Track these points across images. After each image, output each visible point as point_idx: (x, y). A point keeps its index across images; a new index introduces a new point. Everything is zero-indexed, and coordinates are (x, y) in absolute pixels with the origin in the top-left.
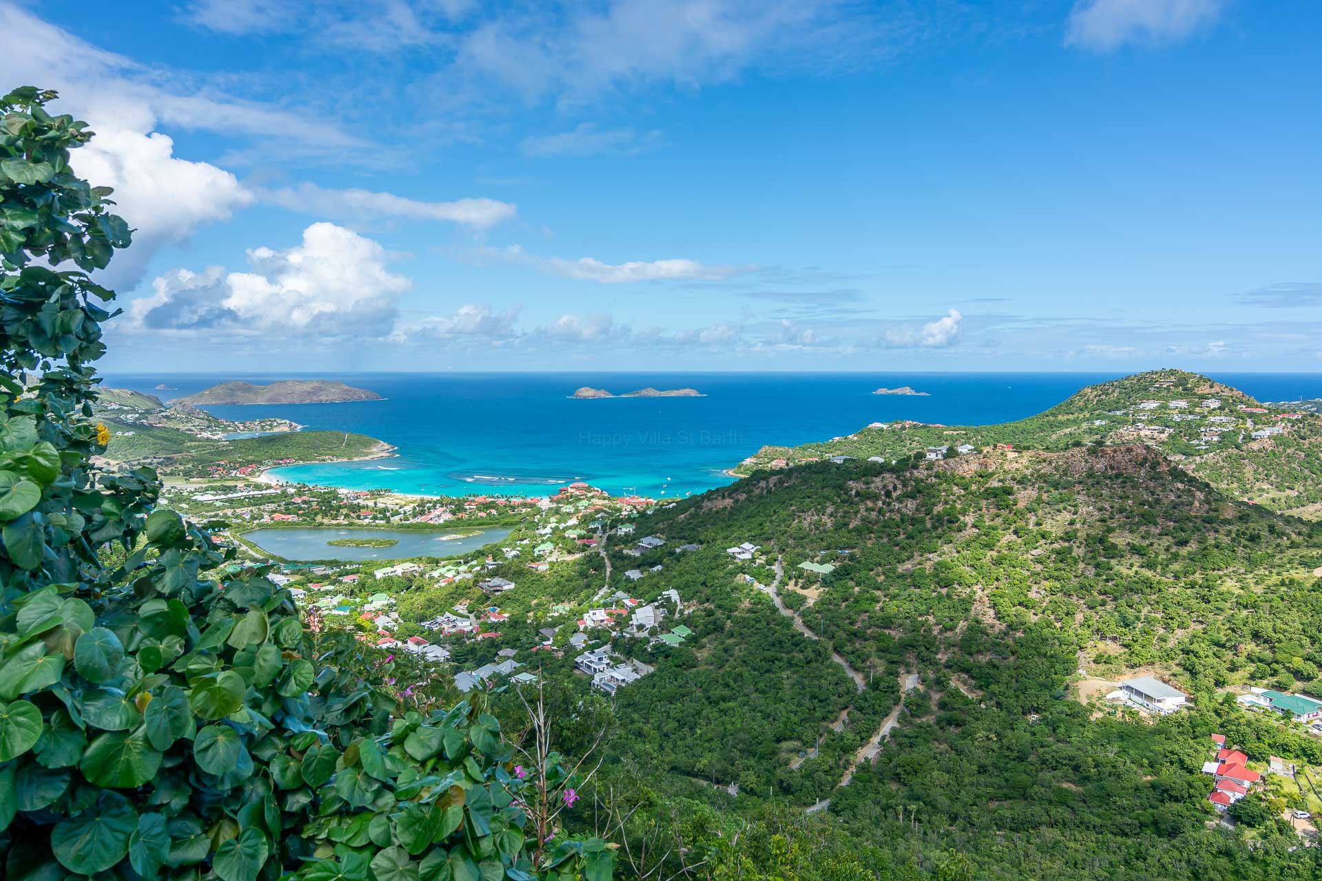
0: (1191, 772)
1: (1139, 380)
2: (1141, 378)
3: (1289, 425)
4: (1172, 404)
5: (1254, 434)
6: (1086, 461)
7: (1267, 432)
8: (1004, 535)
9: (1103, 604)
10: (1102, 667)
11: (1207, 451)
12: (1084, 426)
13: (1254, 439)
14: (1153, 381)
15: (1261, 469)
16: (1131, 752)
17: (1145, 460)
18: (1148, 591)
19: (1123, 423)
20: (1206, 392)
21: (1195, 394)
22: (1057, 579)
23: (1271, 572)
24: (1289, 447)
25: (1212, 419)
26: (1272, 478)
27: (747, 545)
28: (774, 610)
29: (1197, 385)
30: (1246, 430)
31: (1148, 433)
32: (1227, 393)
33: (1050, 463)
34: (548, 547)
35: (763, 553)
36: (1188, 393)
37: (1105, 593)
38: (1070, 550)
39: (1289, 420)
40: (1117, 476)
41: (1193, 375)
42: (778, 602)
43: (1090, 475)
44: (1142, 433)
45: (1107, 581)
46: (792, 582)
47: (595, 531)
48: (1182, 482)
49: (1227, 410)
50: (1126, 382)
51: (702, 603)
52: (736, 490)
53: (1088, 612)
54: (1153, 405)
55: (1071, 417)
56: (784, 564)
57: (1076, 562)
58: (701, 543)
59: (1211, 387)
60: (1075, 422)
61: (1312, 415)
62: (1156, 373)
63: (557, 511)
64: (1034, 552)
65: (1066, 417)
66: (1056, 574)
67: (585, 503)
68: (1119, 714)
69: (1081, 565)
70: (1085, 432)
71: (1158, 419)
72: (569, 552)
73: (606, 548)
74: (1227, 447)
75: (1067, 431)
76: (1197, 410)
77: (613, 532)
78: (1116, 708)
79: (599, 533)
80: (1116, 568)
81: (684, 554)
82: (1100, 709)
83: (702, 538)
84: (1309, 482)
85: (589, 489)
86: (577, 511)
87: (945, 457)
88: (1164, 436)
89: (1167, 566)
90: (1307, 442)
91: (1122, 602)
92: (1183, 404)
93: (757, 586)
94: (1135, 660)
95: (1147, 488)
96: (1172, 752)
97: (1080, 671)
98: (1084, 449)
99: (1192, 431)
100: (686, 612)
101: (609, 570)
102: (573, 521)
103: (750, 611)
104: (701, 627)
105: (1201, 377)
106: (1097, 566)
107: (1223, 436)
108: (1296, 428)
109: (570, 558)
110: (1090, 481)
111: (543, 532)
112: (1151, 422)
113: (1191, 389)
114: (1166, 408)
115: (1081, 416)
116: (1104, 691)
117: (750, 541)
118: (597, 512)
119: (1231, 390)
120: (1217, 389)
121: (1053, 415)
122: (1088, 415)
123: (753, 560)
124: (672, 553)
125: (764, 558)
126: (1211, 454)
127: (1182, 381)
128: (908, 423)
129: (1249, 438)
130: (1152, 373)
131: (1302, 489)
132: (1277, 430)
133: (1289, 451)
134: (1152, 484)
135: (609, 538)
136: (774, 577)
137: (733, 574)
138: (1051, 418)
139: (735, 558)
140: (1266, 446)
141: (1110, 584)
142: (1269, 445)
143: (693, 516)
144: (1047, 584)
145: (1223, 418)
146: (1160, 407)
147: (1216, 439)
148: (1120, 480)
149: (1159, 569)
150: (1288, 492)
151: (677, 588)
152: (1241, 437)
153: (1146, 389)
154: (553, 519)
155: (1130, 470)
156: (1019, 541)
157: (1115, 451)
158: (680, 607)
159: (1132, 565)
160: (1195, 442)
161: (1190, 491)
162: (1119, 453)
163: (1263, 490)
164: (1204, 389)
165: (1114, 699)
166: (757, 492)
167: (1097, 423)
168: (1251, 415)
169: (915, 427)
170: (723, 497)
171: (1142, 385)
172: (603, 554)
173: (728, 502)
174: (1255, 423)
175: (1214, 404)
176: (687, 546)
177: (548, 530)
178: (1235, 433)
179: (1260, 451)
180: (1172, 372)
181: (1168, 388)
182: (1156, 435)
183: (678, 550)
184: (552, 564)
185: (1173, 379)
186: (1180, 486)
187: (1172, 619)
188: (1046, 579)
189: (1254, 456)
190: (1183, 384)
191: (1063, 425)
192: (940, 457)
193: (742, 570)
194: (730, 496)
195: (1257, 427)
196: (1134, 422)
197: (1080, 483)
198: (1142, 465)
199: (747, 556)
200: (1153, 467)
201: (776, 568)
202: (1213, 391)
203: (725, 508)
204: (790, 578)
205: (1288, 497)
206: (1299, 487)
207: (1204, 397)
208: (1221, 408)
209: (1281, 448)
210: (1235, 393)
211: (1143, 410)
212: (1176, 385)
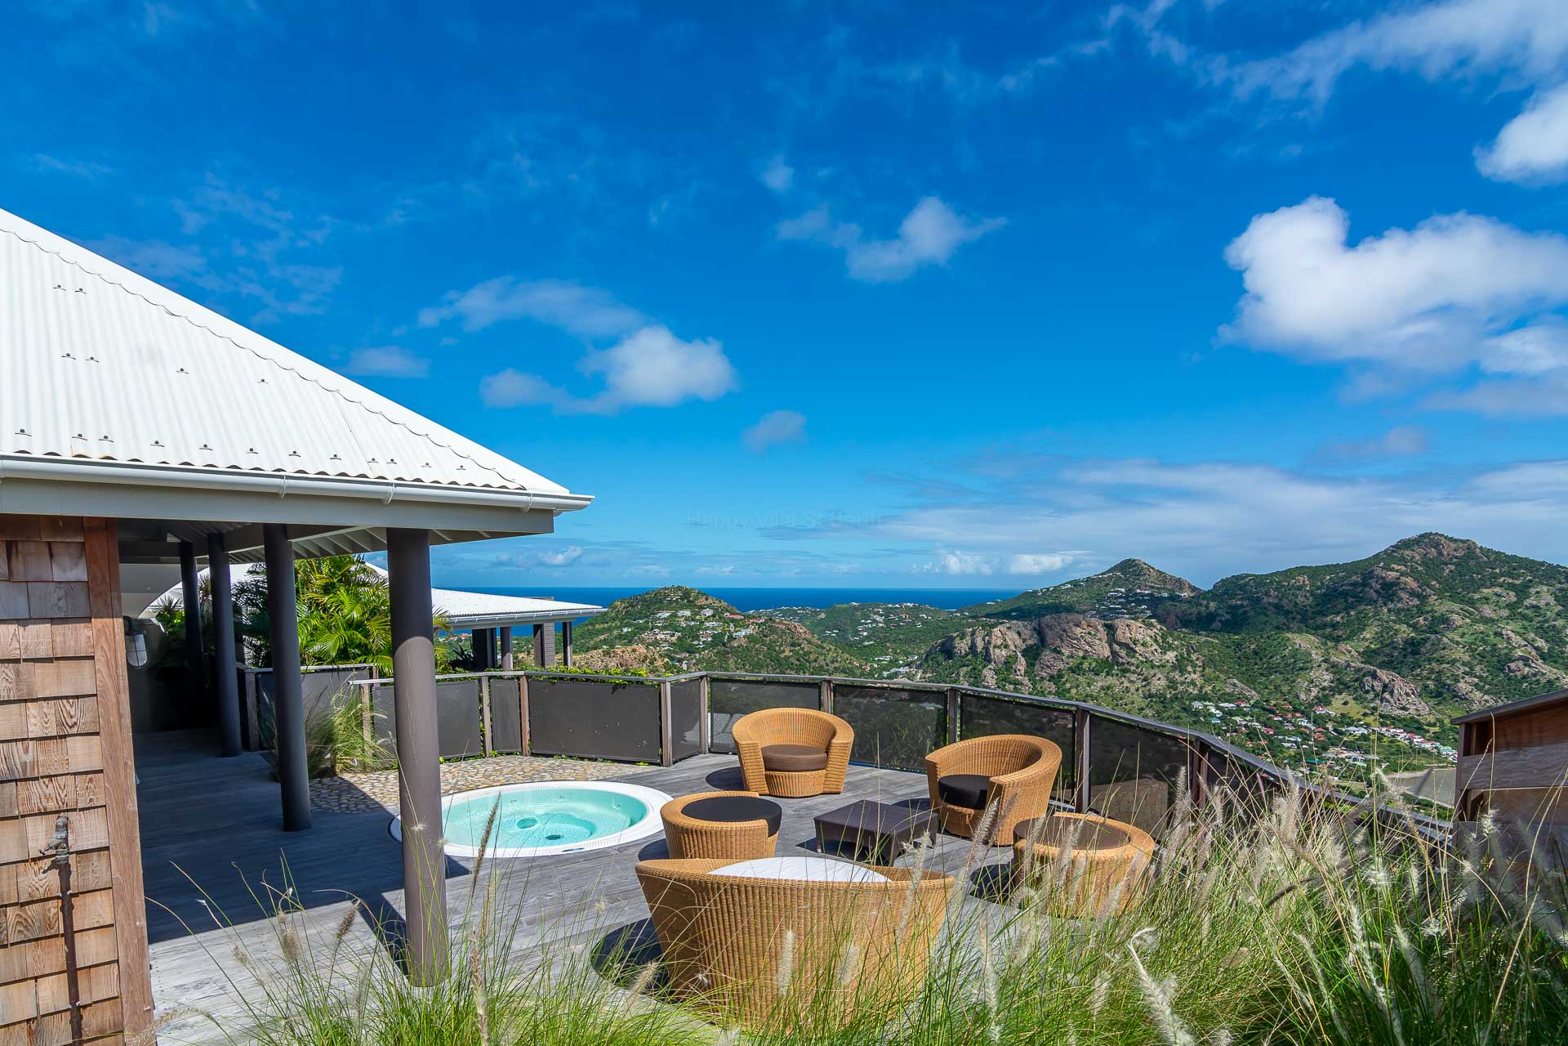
1: (655, 595)
2: (657, 593)
3: (757, 627)
4: (680, 613)
5: (734, 635)
7: (743, 633)
11: (704, 649)
12: (615, 632)
13: (735, 639)
14: (666, 596)
15: (740, 661)
17: (646, 657)
19: (643, 629)
20: (703, 603)
21: (695, 605)
24: (757, 644)
25: (707, 624)
26: (747, 667)
29: (696, 598)
30: (729, 632)
31: (663, 636)
32: (717, 604)
36: (691, 605)
39: (757, 624)
41: (693, 590)
44: (658, 637)
49: (717, 617)
50: (646, 596)
54: (666, 614)
60: (609, 630)
61: (770, 620)
62: (668, 589)
65: (602, 626)
70: (616, 638)
71: (670, 625)
74: (717, 645)
75: (602, 637)
76: (698, 617)
88: (673, 639)
90: (768, 639)
92: (688, 613)
99: (693, 633)
105: (699, 592)
108: (761, 629)
112: (665, 628)
113: (693, 602)
114: (676, 616)
115: (614, 625)
119: (720, 601)
120: (710, 601)
121: (591, 624)
122: (619, 624)
126: (707, 651)
127: (686, 594)
129: (731, 638)
130: (665, 589)
132: (749, 631)
133: (757, 646)
138: (590, 627)
140: (742, 644)
142: (744, 642)
145: (714, 623)
146: (671, 616)
147: (710, 639)
152: (726, 637)
153: (661, 602)
160: (696, 642)
162: (626, 653)
164: (702, 601)
167: (625, 630)
168: (733, 620)
171: (658, 599)
174: (736, 627)
175: (709, 613)
178: (723, 634)
179: (738, 647)
180: (679, 588)
181: (677, 601)
182: (668, 637)
185: (680, 593)
189: (734, 652)
190: (687, 597)
191: (598, 633)
195: (737, 629)
196: (652, 629)
198: (644, 661)
202: (708, 602)
207: (702, 608)
208: (714, 616)
209: (752, 644)
210: (723, 603)
211: (659, 618)
212: (682, 599)
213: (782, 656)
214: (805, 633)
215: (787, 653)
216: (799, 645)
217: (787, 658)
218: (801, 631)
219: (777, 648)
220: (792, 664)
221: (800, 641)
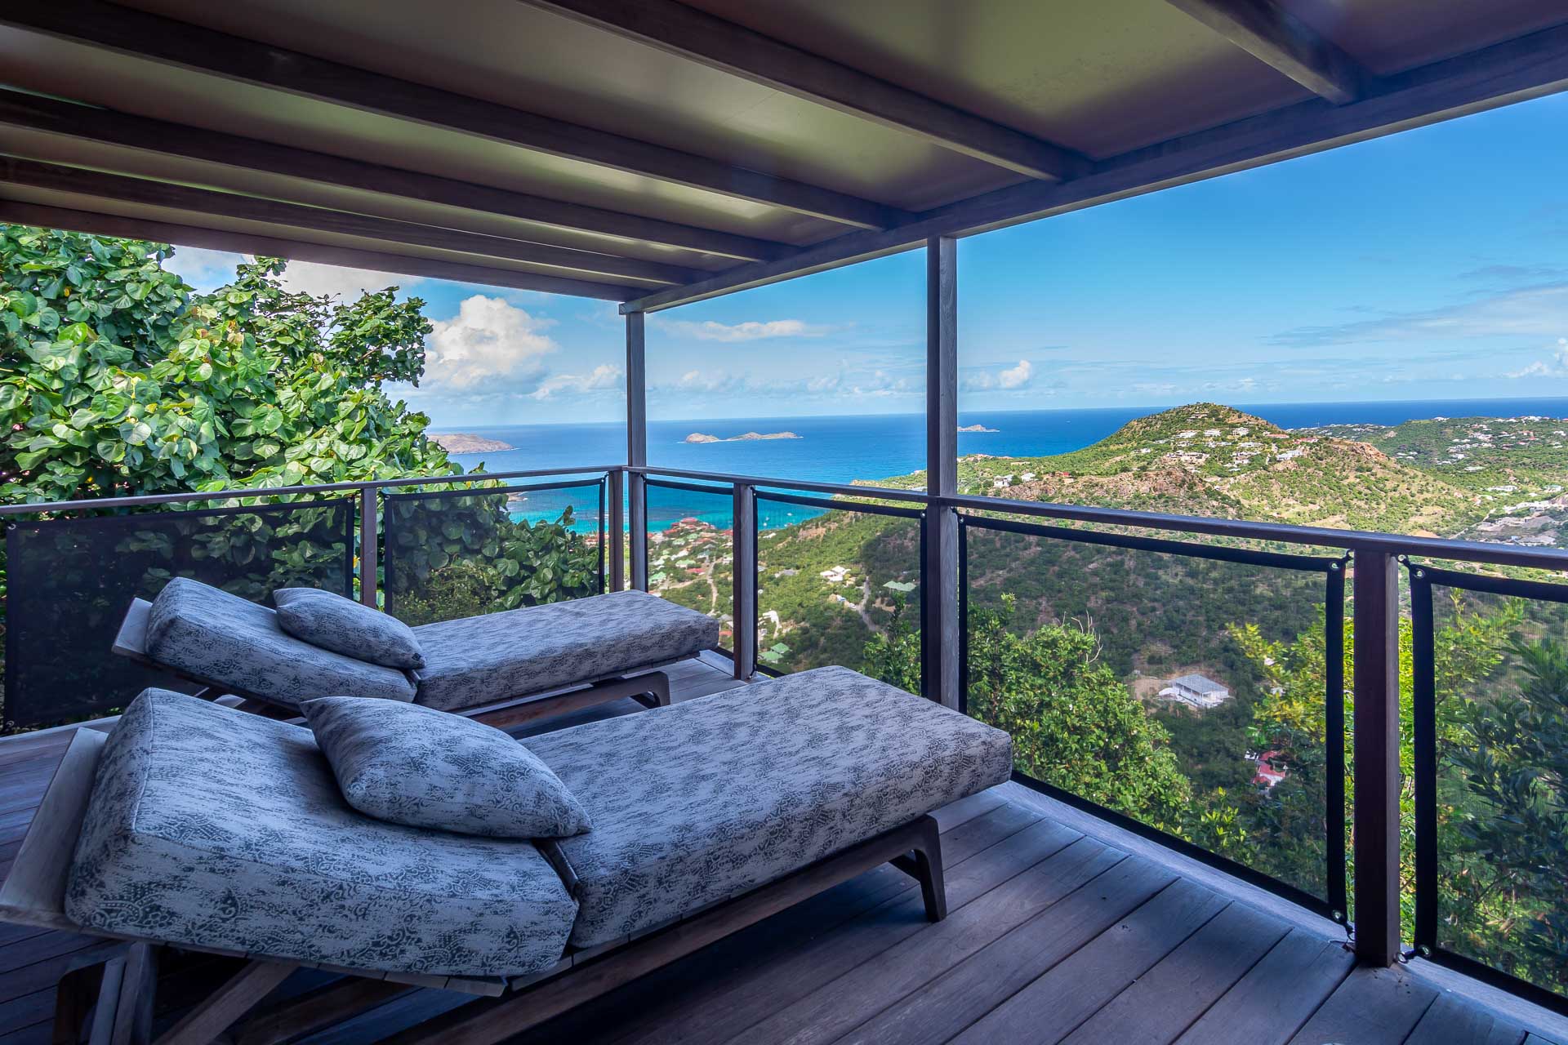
0: (1235, 759)
1: (1177, 413)
2: (1179, 411)
3: (1308, 448)
4: (1207, 433)
5: (1278, 457)
6: (1133, 485)
7: (1289, 454)
8: (1065, 552)
9: (1154, 609)
10: (1155, 667)
11: (1239, 473)
12: (1133, 454)
13: (1279, 461)
14: (1189, 414)
15: (1286, 487)
16: (1182, 743)
17: (1184, 481)
18: (1192, 597)
19: (1164, 450)
20: (1236, 421)
21: (1226, 424)
22: (1112, 589)
23: (1296, 577)
24: (1309, 467)
25: (1242, 445)
26: (1297, 495)
27: (838, 569)
28: (863, 626)
29: (1227, 416)
30: (1271, 453)
31: (1188, 458)
32: (1253, 422)
33: (1102, 487)
34: (661, 576)
35: (852, 575)
36: (1219, 422)
37: (1155, 600)
38: (1122, 563)
39: (1307, 444)
40: (1160, 497)
41: (1222, 407)
42: (866, 619)
43: (1137, 497)
44: (1183, 459)
45: (1156, 589)
46: (879, 600)
47: (702, 560)
48: (1216, 500)
49: (1254, 437)
50: (1166, 415)
51: (798, 622)
52: (829, 520)
53: (1140, 618)
54: (1190, 434)
55: (1121, 447)
56: (871, 584)
57: (1128, 573)
58: (798, 568)
59: (1240, 417)
60: (1124, 451)
61: (1327, 439)
62: (1192, 407)
63: (669, 545)
64: (1091, 566)
65: (1117, 447)
66: (1110, 584)
67: (694, 536)
68: (1171, 710)
69: (1132, 577)
70: (1133, 459)
71: (1196, 446)
72: (680, 581)
73: (713, 576)
74: (1256, 469)
75: (1118, 459)
76: (1229, 437)
77: (719, 561)
78: (1168, 703)
79: (706, 562)
80: (1164, 577)
81: (782, 578)
82: (1154, 706)
83: (798, 563)
84: (1329, 497)
85: (697, 524)
86: (687, 543)
87: (1011, 484)
88: (1201, 461)
89: (1207, 574)
90: (1324, 462)
91: (1170, 607)
92: (1216, 432)
93: (848, 604)
94: (1184, 659)
95: (1186, 506)
96: (1218, 741)
97: (1136, 671)
98: (1130, 474)
99: (1224, 455)
100: (784, 631)
101: (715, 595)
102: (684, 553)
103: (840, 628)
104: (798, 644)
105: (1230, 409)
106: (1147, 576)
107: (1252, 459)
108: (1314, 450)
109: (680, 586)
110: (1137, 502)
111: (656, 563)
112: (1190, 449)
113: (1223, 420)
114: (1202, 436)
115: (1130, 445)
116: (1157, 689)
117: (841, 565)
118: (705, 543)
119: (1257, 419)
120: (1244, 419)
121: (1106, 445)
122: (1135, 445)
123: (843, 582)
124: (771, 578)
125: (853, 579)
126: (1243, 475)
127: (1214, 412)
128: (979, 457)
129: (1274, 460)
130: (1188, 406)
131: (1322, 503)
132: (1297, 453)
133: (1309, 470)
134: (1190, 503)
135: (716, 567)
136: (862, 596)
137: (826, 595)
138: (1104, 448)
139: (827, 580)
140: (1290, 467)
141: (1158, 592)
142: (1291, 465)
143: (790, 544)
144: (1104, 594)
145: (1251, 443)
146: (1197, 436)
147: (1246, 462)
148: (1163, 500)
149: (1200, 577)
150: (1311, 506)
151: (776, 609)
152: (1268, 459)
153: (1184, 420)
154: (665, 552)
155: (1171, 491)
156: (1078, 556)
157: (1157, 475)
158: (779, 626)
159: (1177, 575)
160: (1229, 465)
161: (1223, 507)
162: (1160, 476)
163: (1290, 505)
164: (1234, 419)
165: (1166, 696)
166: (847, 521)
167: (1144, 451)
168: (1275, 440)
169: (986, 459)
170: (817, 527)
171: (1180, 418)
172: (710, 581)
173: (821, 531)
174: (1279, 448)
175: (1243, 432)
176: (785, 572)
177: (661, 562)
178: (1263, 456)
179: (1284, 471)
180: (1206, 406)
181: (1203, 419)
182: (1195, 459)
183: (777, 576)
184: (664, 591)
185: (1206, 411)
186: (1215, 503)
187: (1213, 621)
188: (1102, 589)
189: (1280, 476)
190: (1216, 416)
191: (1113, 454)
192: (1006, 484)
193: (834, 591)
194: (822, 525)
195: (1281, 450)
196: (1175, 450)
197: (1129, 503)
198: (1181, 486)
199: (839, 578)
200: (1191, 488)
201: (863, 588)
202: (1241, 420)
203: (818, 537)
204: (877, 597)
205: (1311, 511)
206: (1320, 502)
207: (1233, 426)
208: (1249, 435)
209: (1302, 468)
210: (1260, 421)
211: (1182, 438)
212: (1209, 417)
213: (1345, 482)
214: (1377, 455)
215: (1352, 479)
216: (1369, 470)
217: (1351, 486)
218: (1371, 453)
219: (1337, 474)
220: (1360, 493)
221: (1371, 465)
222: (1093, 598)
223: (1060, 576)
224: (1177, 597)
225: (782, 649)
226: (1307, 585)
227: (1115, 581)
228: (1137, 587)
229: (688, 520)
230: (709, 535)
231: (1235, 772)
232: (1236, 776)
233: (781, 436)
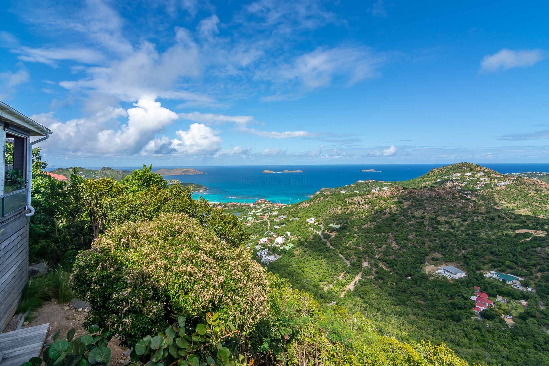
0: (466, 299)
1: (453, 166)
2: (454, 165)
3: (512, 181)
4: (466, 174)
5: (498, 184)
6: (428, 193)
7: (503, 183)
8: (400, 217)
9: (435, 240)
10: (434, 262)
11: (480, 190)
12: (433, 181)
13: (498, 186)
14: (458, 167)
15: (501, 196)
16: (444, 291)
17: (450, 192)
18: (452, 236)
19: (447, 180)
21: (474, 171)
22: (418, 232)
23: (498, 231)
24: (512, 189)
25: (482, 179)
26: (506, 199)
27: (312, 219)
28: (321, 239)
29: (475, 167)
30: (495, 183)
31: (457, 184)
32: (487, 170)
33: (416, 193)
34: (251, 218)
35: (317, 221)
36: (472, 170)
37: (436, 237)
38: (423, 222)
39: (511, 179)
40: (440, 198)
41: (472, 164)
42: (322, 237)
43: (430, 197)
44: (455, 184)
45: (437, 233)
46: (326, 231)
47: (265, 213)
48: (464, 200)
49: (487, 176)
50: (448, 167)
51: (297, 236)
52: (310, 201)
53: (429, 243)
54: (459, 174)
55: (429, 178)
56: (324, 225)
57: (425, 226)
58: (298, 218)
59: (481, 168)
60: (431, 180)
61: (521, 178)
63: (255, 208)
64: (410, 223)
65: (427, 178)
66: (418, 230)
67: (264, 205)
68: (440, 278)
69: (427, 227)
70: (434, 183)
71: (461, 179)
72: (257, 220)
73: (269, 219)
74: (487, 189)
75: (427, 183)
76: (476, 176)
77: (271, 214)
78: (439, 276)
79: (267, 214)
80: (440, 228)
81: (292, 221)
82: (433, 276)
83: (299, 216)
84: (521, 201)
85: (265, 201)
86: (261, 207)
87: (378, 191)
88: (463, 185)
89: (459, 228)
90: (519, 187)
91: (442, 240)
92: (470, 174)
93: (315, 231)
94: (447, 260)
95: (451, 202)
96: (459, 292)
97: (426, 263)
98: (427, 189)
99: (473, 183)
100: (292, 239)
101: (269, 225)
102: (260, 211)
103: (312, 239)
104: (297, 244)
105: (477, 165)
106: (433, 227)
107: (486, 185)
108: (514, 182)
109: (257, 222)
110: (430, 199)
111: (250, 214)
112: (458, 180)
113: (473, 169)
114: (464, 175)
115: (433, 178)
116: (435, 270)
117: (314, 217)
118: (267, 208)
119: (488, 169)
120: (482, 169)
121: (422, 178)
122: (435, 178)
123: (314, 223)
124: (289, 221)
125: (318, 222)
128: (371, 181)
129: (496, 186)
130: (458, 164)
131: (518, 203)
132: (507, 183)
133: (512, 190)
134: (453, 200)
135: (270, 216)
136: (321, 229)
137: (308, 227)
139: (308, 222)
140: (503, 188)
143: (296, 209)
145: (485, 179)
146: (461, 175)
147: (483, 186)
148: (441, 199)
149: (456, 229)
150: (513, 204)
151: (290, 231)
152: (493, 185)
153: (456, 169)
154: (254, 210)
155: (445, 196)
156: (405, 219)
157: (439, 189)
158: (290, 237)
159: (446, 228)
160: (475, 187)
161: (467, 203)
163: (503, 204)
164: (478, 169)
165: (438, 273)
166: (317, 202)
167: (438, 180)
168: (496, 178)
169: (374, 182)
170: (306, 204)
172: (268, 221)
174: (498, 181)
175: (482, 174)
176: (294, 219)
177: (252, 213)
178: (491, 184)
179: (501, 190)
180: (465, 163)
181: (464, 169)
182: (460, 184)
183: (291, 220)
184: (252, 223)
185: (466, 166)
187: (460, 246)
188: (414, 232)
189: (498, 192)
190: (470, 167)
191: (425, 181)
192: (377, 191)
193: (311, 226)
194: (308, 203)
196: (452, 180)
197: (426, 200)
198: (449, 194)
199: (312, 222)
200: (453, 195)
201: (321, 226)
202: (481, 170)
203: (306, 207)
204: (326, 229)
205: (513, 206)
206: (517, 203)
207: (478, 172)
208: (485, 175)
209: (509, 189)
210: (490, 170)
211: (455, 176)
212: (467, 168)
213: (530, 195)
214: (545, 185)
215: (533, 194)
216: (541, 191)
217: (532, 197)
218: (542, 184)
219: (526, 192)
220: (537, 200)
221: (542, 189)
222: (410, 234)
223: (397, 225)
224: (445, 236)
225: (291, 245)
226: (503, 235)
227: (419, 228)
228: (429, 231)
229: (262, 199)
230: (269, 205)
231: (465, 304)
232: (466, 306)
233: (298, 171)
